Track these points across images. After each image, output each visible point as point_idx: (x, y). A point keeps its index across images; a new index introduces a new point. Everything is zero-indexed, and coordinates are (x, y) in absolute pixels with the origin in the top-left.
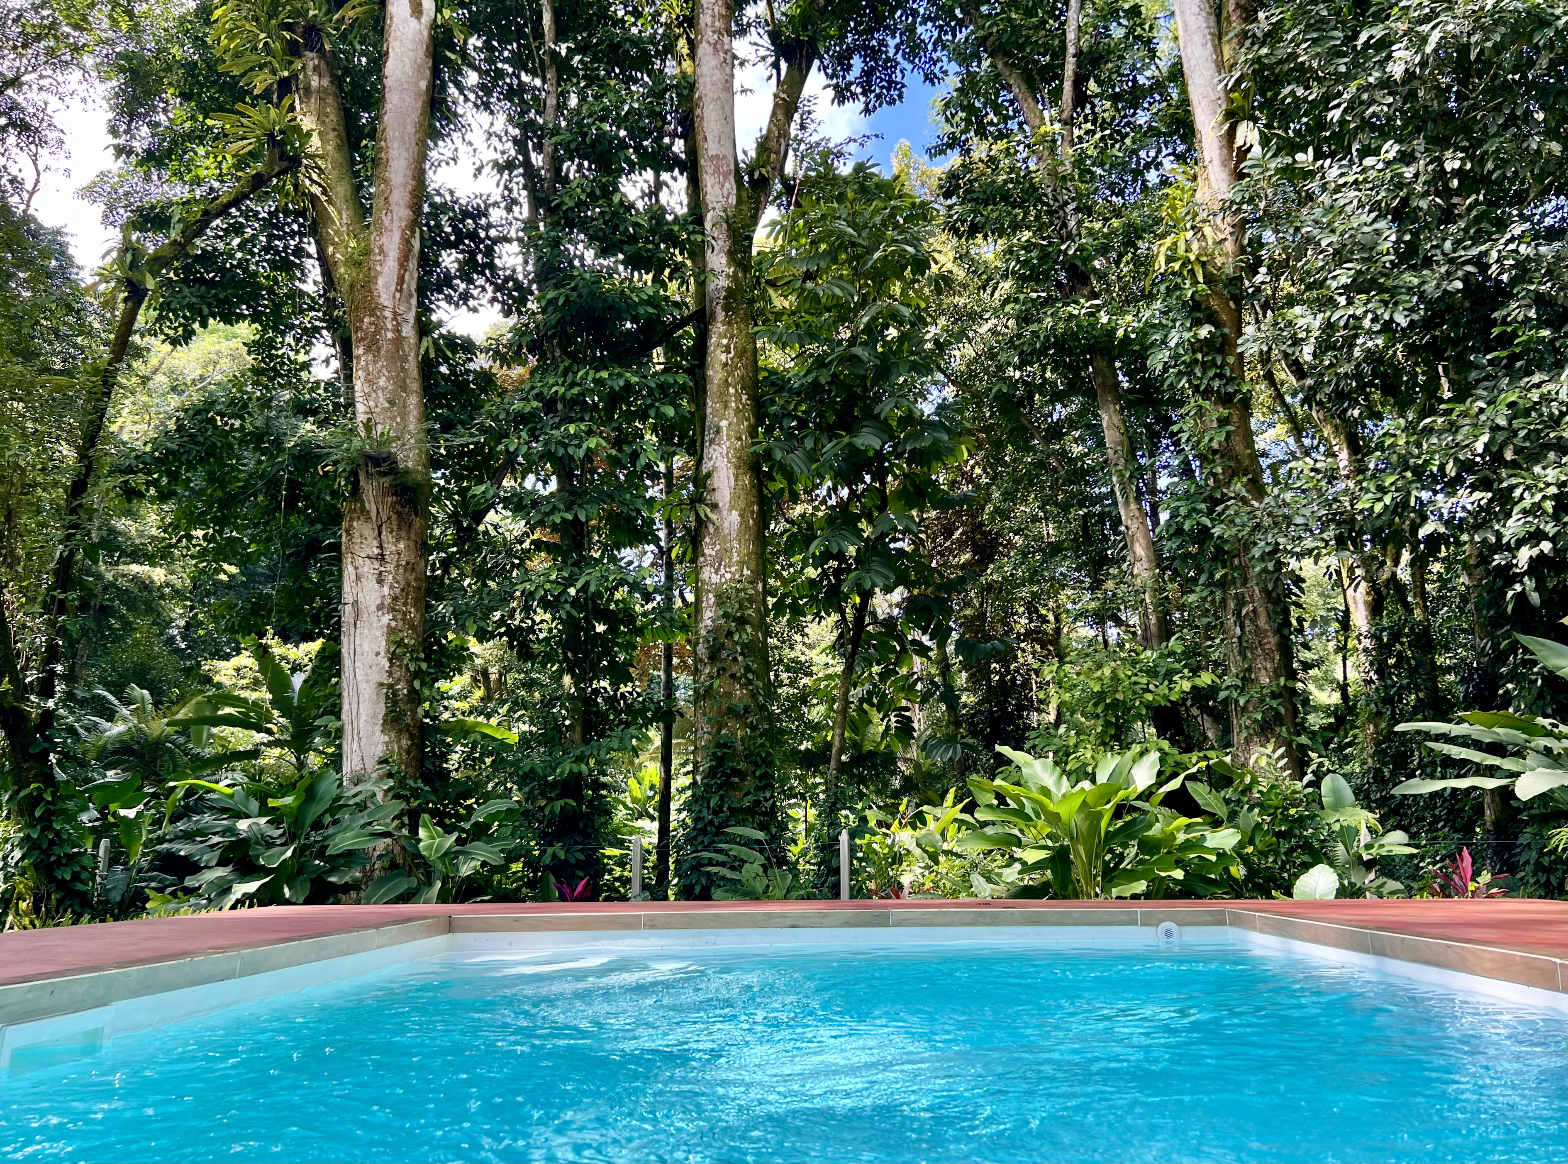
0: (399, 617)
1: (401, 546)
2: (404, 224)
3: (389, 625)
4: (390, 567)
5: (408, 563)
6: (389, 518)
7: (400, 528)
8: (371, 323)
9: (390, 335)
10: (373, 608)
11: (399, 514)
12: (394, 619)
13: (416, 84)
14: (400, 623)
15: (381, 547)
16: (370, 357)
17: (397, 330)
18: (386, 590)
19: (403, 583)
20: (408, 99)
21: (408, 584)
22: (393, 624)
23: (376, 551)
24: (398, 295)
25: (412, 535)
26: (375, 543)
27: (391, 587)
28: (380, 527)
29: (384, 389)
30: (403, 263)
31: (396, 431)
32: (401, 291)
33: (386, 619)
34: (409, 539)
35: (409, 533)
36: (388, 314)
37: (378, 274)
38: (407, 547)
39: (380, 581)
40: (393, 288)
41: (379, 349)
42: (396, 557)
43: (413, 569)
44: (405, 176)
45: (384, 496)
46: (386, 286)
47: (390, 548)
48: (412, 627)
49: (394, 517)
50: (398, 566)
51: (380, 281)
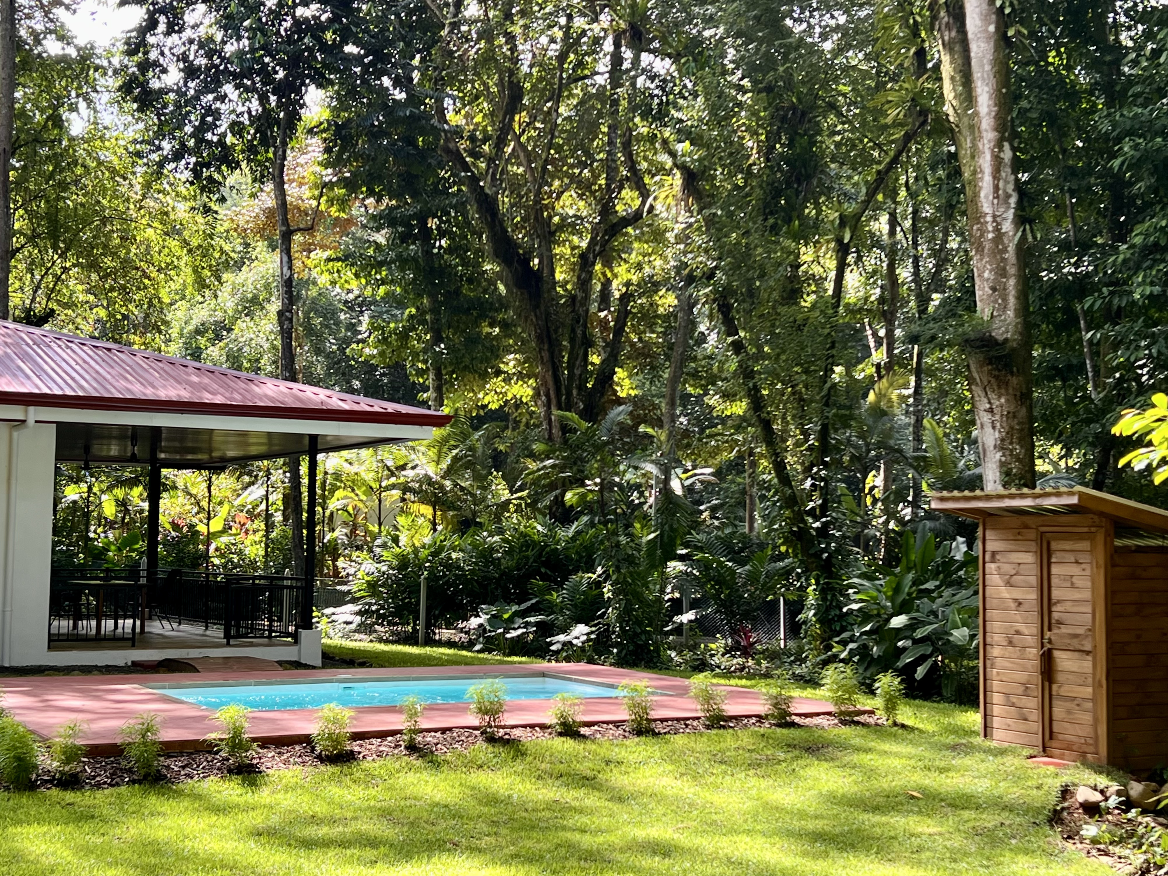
0: (1008, 453)
1: (1003, 400)
2: (992, 144)
3: (1000, 460)
4: (997, 417)
5: (1009, 413)
6: (989, 382)
7: (999, 387)
8: (978, 229)
9: (990, 236)
10: (992, 448)
11: (996, 377)
12: (1004, 455)
13: (986, 31)
14: (1009, 458)
15: (990, 403)
16: (978, 257)
17: (997, 230)
18: (997, 435)
19: (1007, 428)
20: (982, 45)
21: (1012, 428)
22: (1003, 459)
23: (988, 406)
24: (996, 201)
25: (1011, 391)
26: (986, 400)
27: (1000, 432)
28: (985, 389)
29: (988, 279)
30: (996, 175)
31: (998, 310)
32: (997, 197)
33: (999, 454)
34: (1007, 394)
35: (1007, 390)
36: (989, 219)
37: (981, 188)
38: (1007, 401)
39: (994, 428)
40: (991, 197)
41: (983, 251)
42: (999, 409)
43: (1014, 417)
44: (989, 106)
45: (981, 367)
46: (986, 197)
47: (996, 403)
48: (1018, 460)
49: (993, 380)
50: (1002, 415)
51: (982, 194)
